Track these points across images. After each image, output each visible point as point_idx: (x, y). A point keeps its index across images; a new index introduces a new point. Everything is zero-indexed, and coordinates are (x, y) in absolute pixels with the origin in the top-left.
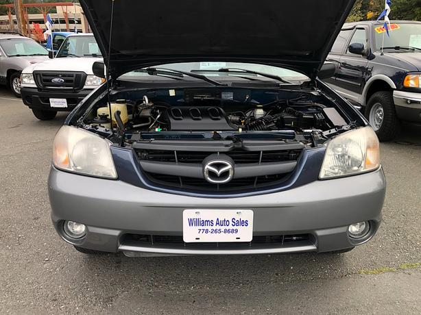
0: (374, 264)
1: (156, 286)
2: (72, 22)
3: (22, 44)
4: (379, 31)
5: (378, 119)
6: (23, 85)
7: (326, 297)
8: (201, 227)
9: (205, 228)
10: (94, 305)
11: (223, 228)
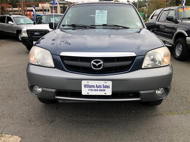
0: (170, 111)
1: (72, 117)
2: (45, 10)
3: (23, 19)
4: (181, 10)
5: (180, 50)
6: (22, 36)
7: (147, 124)
8: (89, 88)
9: (91, 89)
10: (46, 123)
11: (99, 89)
